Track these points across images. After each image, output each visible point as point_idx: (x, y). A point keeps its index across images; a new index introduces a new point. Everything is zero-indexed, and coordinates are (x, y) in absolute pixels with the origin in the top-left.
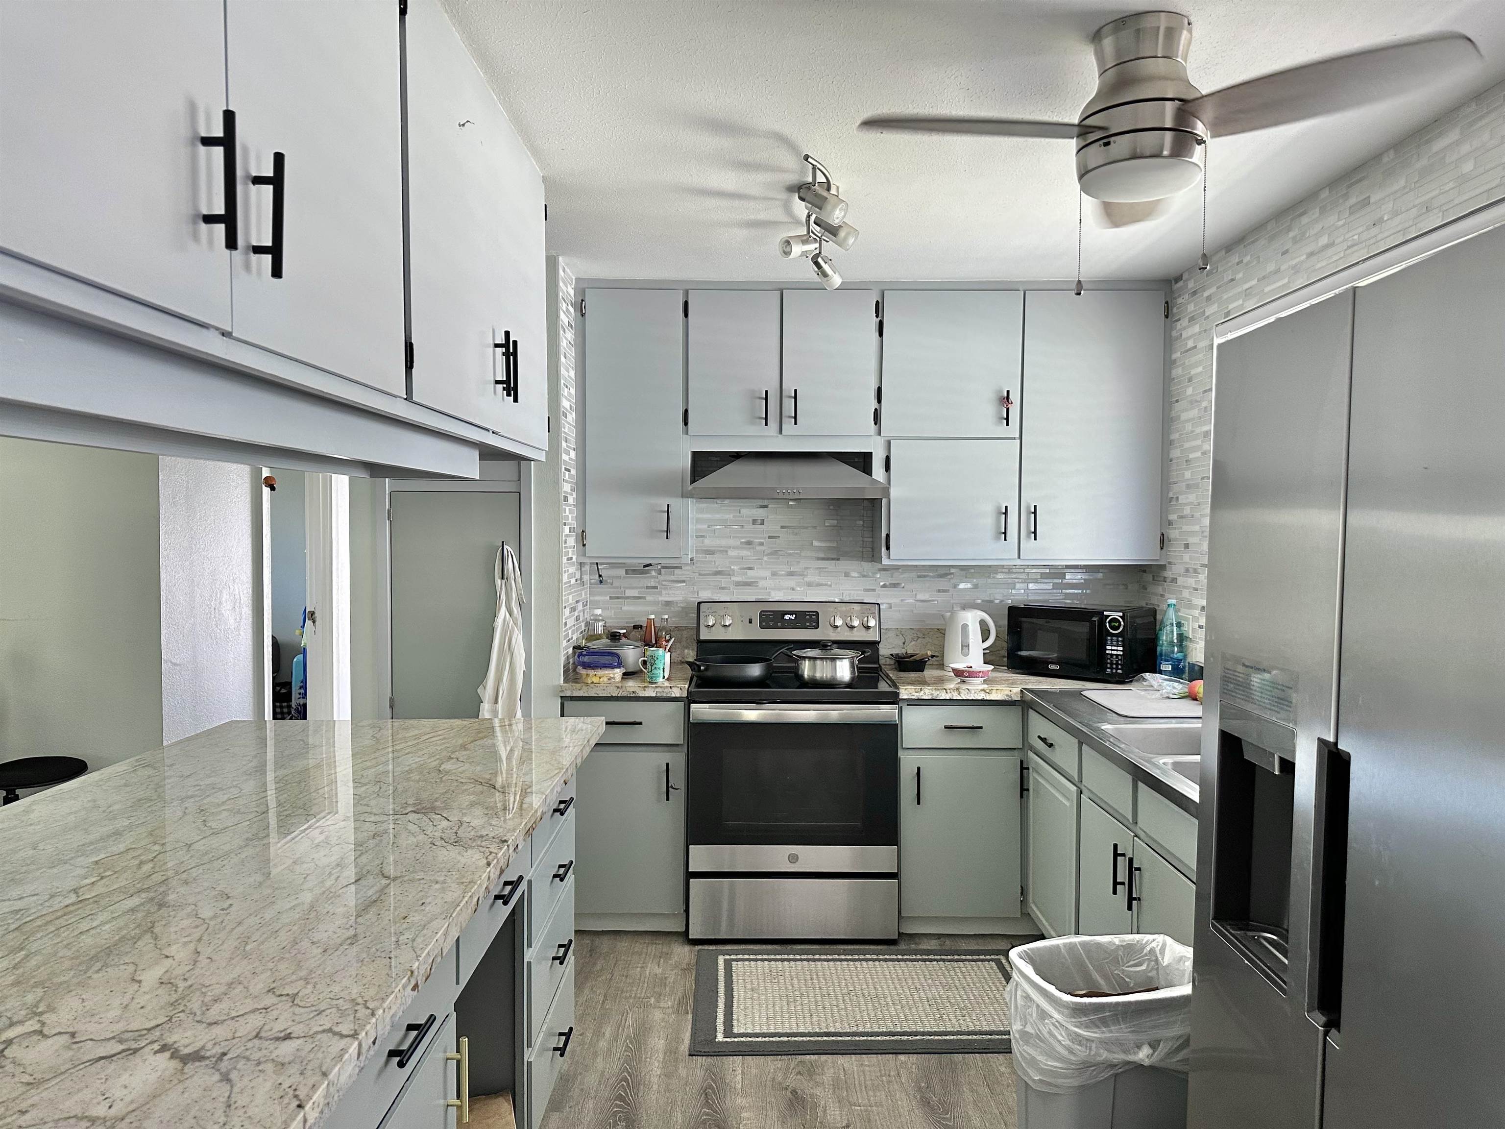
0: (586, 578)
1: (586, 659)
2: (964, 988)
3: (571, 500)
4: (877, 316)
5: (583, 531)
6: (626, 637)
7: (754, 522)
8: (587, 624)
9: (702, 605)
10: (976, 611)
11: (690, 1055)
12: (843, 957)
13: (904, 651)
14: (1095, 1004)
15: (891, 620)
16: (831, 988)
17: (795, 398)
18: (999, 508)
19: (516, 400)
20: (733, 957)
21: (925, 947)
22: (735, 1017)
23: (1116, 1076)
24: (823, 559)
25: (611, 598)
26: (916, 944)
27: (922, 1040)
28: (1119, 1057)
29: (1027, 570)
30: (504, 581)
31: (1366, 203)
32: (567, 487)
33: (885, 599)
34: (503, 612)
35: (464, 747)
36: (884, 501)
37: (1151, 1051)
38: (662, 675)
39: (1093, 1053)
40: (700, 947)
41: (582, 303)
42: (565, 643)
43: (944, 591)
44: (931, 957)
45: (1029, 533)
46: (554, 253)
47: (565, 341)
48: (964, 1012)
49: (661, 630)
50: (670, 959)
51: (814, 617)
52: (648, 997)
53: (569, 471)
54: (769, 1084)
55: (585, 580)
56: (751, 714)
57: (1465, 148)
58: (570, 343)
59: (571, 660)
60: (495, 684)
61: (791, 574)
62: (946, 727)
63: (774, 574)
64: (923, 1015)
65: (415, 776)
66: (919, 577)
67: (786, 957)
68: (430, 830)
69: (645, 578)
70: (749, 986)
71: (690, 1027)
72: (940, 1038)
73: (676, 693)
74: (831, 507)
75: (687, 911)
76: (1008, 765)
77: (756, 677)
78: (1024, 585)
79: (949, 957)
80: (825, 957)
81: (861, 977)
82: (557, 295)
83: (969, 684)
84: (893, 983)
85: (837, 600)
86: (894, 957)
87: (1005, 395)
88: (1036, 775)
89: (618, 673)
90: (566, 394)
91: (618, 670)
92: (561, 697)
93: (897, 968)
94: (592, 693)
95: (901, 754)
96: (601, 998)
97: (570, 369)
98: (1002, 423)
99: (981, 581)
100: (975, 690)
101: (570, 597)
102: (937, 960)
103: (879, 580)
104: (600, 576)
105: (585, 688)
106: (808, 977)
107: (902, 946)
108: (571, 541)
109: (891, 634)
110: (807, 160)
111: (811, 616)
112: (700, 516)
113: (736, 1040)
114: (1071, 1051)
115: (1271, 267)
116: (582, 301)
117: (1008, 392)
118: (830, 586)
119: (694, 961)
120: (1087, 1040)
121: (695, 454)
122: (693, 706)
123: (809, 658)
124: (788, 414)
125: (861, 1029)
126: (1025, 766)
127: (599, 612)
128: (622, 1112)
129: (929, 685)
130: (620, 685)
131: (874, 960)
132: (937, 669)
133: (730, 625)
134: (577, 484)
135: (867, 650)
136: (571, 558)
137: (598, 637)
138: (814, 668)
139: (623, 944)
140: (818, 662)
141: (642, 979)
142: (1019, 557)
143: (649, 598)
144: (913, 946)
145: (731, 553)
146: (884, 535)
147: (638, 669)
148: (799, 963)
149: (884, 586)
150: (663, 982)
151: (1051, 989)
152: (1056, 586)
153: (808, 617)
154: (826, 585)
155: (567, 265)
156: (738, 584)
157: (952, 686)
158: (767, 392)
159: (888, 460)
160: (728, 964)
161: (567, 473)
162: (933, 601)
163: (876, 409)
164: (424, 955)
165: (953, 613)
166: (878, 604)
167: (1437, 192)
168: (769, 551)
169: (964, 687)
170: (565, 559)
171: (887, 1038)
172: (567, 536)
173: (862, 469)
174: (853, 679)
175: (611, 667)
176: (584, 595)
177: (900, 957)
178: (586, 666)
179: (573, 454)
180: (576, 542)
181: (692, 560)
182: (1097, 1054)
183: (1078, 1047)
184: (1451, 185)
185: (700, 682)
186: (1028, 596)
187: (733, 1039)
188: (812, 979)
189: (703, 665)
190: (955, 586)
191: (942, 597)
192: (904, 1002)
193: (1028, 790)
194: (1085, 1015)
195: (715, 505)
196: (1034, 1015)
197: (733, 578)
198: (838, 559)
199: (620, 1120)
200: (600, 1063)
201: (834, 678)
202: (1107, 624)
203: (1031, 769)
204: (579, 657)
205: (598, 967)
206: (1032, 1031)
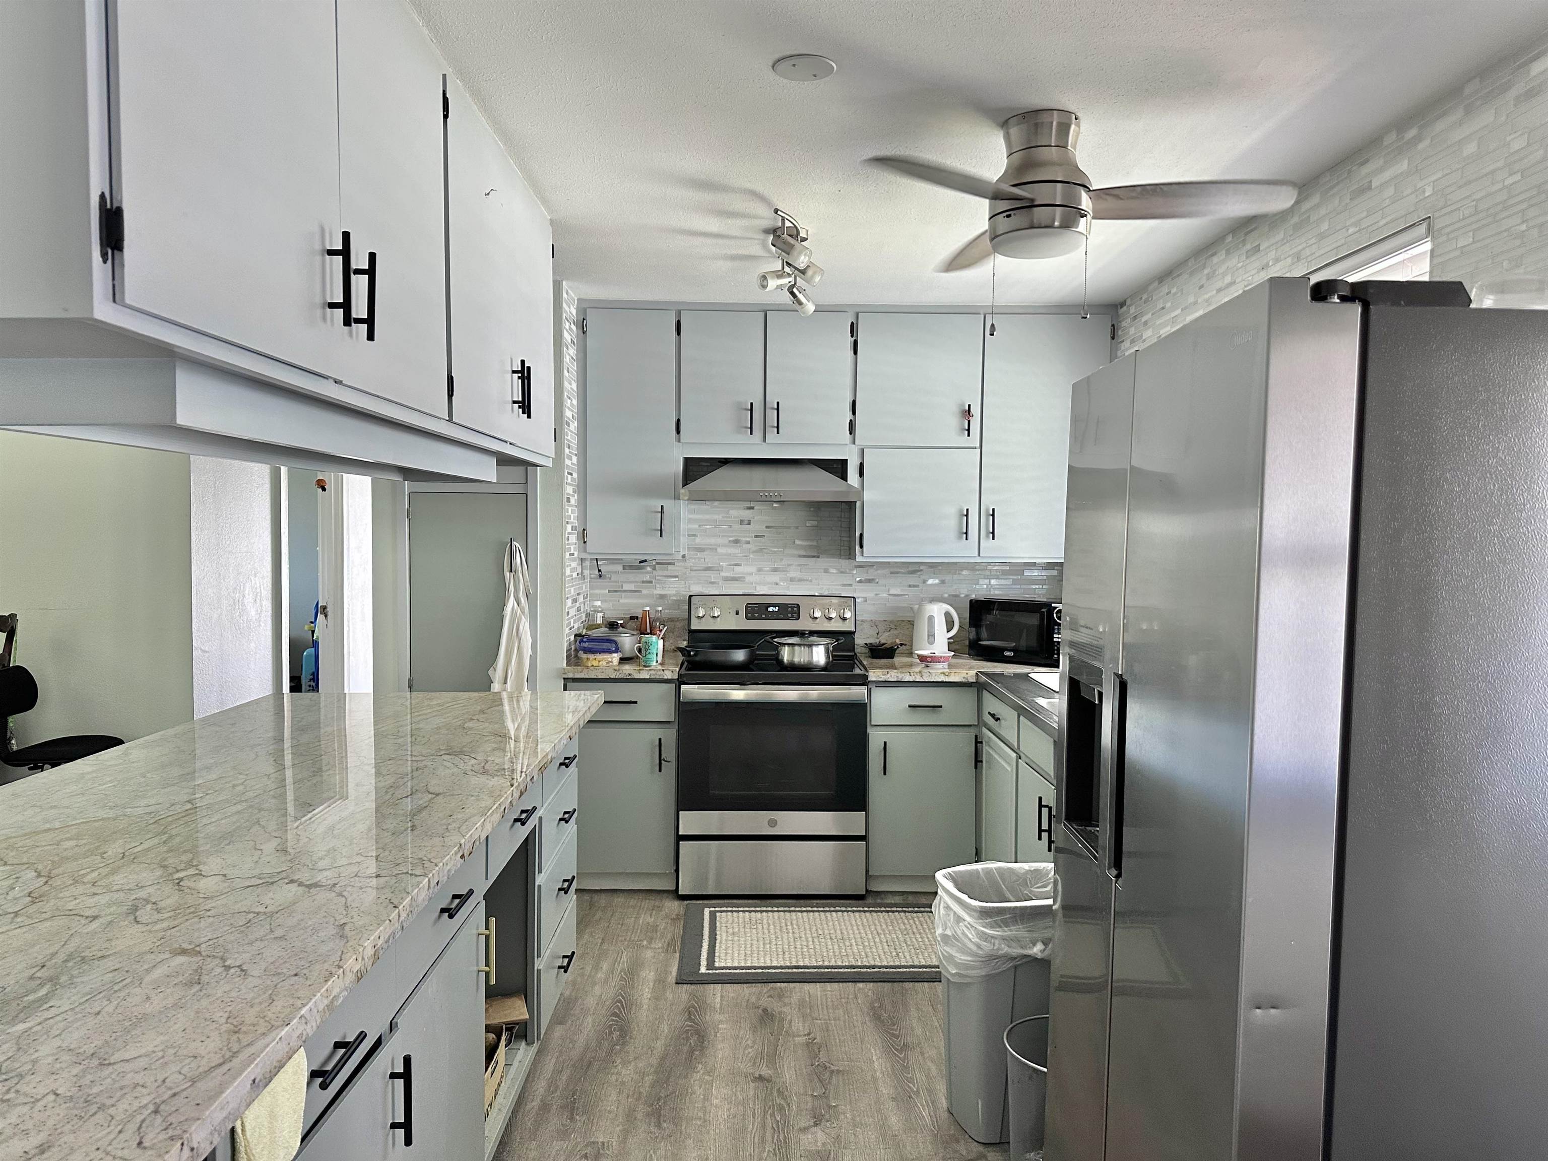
0: (587, 572)
1: (586, 645)
2: (920, 934)
3: (573, 501)
4: (852, 336)
5: (584, 530)
6: (623, 627)
7: (742, 522)
8: (588, 615)
9: (693, 598)
10: (941, 604)
11: (677, 983)
12: (815, 909)
13: (878, 641)
14: (997, 908)
15: (866, 612)
16: (803, 933)
17: (778, 409)
18: (961, 510)
19: (529, 417)
20: (717, 909)
21: (889, 902)
22: (717, 954)
23: (1016, 967)
24: (804, 556)
25: (609, 591)
26: (882, 899)
27: (879, 972)
28: (1017, 951)
29: (989, 567)
30: (512, 574)
31: (1257, 249)
32: (569, 490)
33: (861, 593)
34: (511, 603)
35: (482, 712)
36: (858, 504)
37: (1043, 947)
38: (655, 659)
39: (995, 948)
40: (688, 902)
41: (583, 322)
42: (567, 630)
43: (914, 586)
44: (895, 909)
45: (988, 533)
46: (558, 278)
47: (568, 357)
48: (918, 951)
49: (655, 620)
50: (661, 911)
51: (795, 609)
52: (641, 940)
53: (571, 474)
54: (744, 1004)
55: (585, 574)
56: (738, 694)
57: (1323, 211)
58: (572, 358)
59: (573, 647)
60: (504, 668)
61: (775, 570)
62: (910, 706)
63: (760, 570)
64: (881, 952)
65: (444, 731)
66: (892, 573)
67: (765, 909)
68: (461, 765)
69: (641, 573)
70: (730, 931)
71: (677, 962)
72: (894, 970)
73: (668, 675)
74: (812, 509)
75: (677, 871)
76: (963, 741)
77: (743, 661)
78: (987, 581)
79: (910, 909)
80: (799, 909)
81: (830, 924)
82: (561, 316)
83: (933, 668)
84: (858, 929)
85: (817, 594)
86: (861, 909)
87: (967, 408)
88: (987, 748)
89: (615, 658)
90: (569, 405)
91: (615, 655)
92: (564, 679)
93: (863, 918)
94: (592, 675)
95: (870, 731)
96: (600, 941)
97: (573, 382)
98: (964, 434)
99: (948, 578)
100: (937, 673)
101: (572, 589)
102: (899, 912)
103: (856, 576)
104: (599, 571)
105: (585, 670)
106: (783, 924)
107: (870, 901)
108: (573, 539)
109: (866, 626)
110: (776, 213)
111: (792, 608)
112: (691, 516)
113: (717, 971)
114: (979, 946)
115: (1191, 299)
116: (584, 319)
117: (969, 406)
118: (811, 581)
119: (682, 912)
120: (992, 937)
121: (687, 460)
122: (683, 687)
123: (789, 644)
124: (771, 424)
125: (826, 964)
126: (979, 740)
127: (598, 603)
128: (617, 1025)
129: (896, 669)
130: (617, 668)
131: (843, 911)
132: (907, 657)
133: (718, 616)
134: (578, 486)
135: (841, 638)
136: (573, 554)
137: (598, 627)
138: (792, 653)
139: (619, 900)
140: (797, 648)
141: (636, 927)
142: (979, 555)
143: (645, 592)
144: (879, 901)
145: (720, 550)
146: (858, 535)
147: (634, 655)
148: (776, 914)
149: (860, 582)
150: (655, 928)
151: (964, 897)
152: (1015, 582)
153: (790, 609)
154: (807, 580)
155: (570, 287)
156: (726, 579)
157: (917, 670)
158: (752, 404)
159: (861, 466)
160: (713, 916)
161: (570, 477)
162: (904, 595)
163: (851, 420)
164: (468, 836)
165: (920, 605)
166: (854, 597)
167: (1304, 245)
168: (754, 549)
169: (926, 670)
170: (567, 555)
171: (849, 970)
172: (569, 533)
173: (840, 475)
174: (827, 663)
175: (610, 652)
176: (585, 588)
177: (866, 909)
178: (587, 651)
179: (575, 459)
180: (578, 539)
181: (683, 556)
182: (998, 949)
183: (985, 943)
184: (1313, 240)
185: (690, 666)
186: (990, 591)
187: (714, 971)
188: (786, 926)
189: (692, 651)
190: (925, 582)
191: (912, 592)
192: (866, 943)
193: (982, 762)
194: (991, 917)
195: (705, 507)
196: (952, 920)
197: (723, 574)
198: (818, 557)
199: (614, 1030)
200: (597, 990)
201: (810, 663)
202: (1055, 615)
203: (984, 743)
204: (580, 643)
205: (597, 917)
206: (950, 934)
